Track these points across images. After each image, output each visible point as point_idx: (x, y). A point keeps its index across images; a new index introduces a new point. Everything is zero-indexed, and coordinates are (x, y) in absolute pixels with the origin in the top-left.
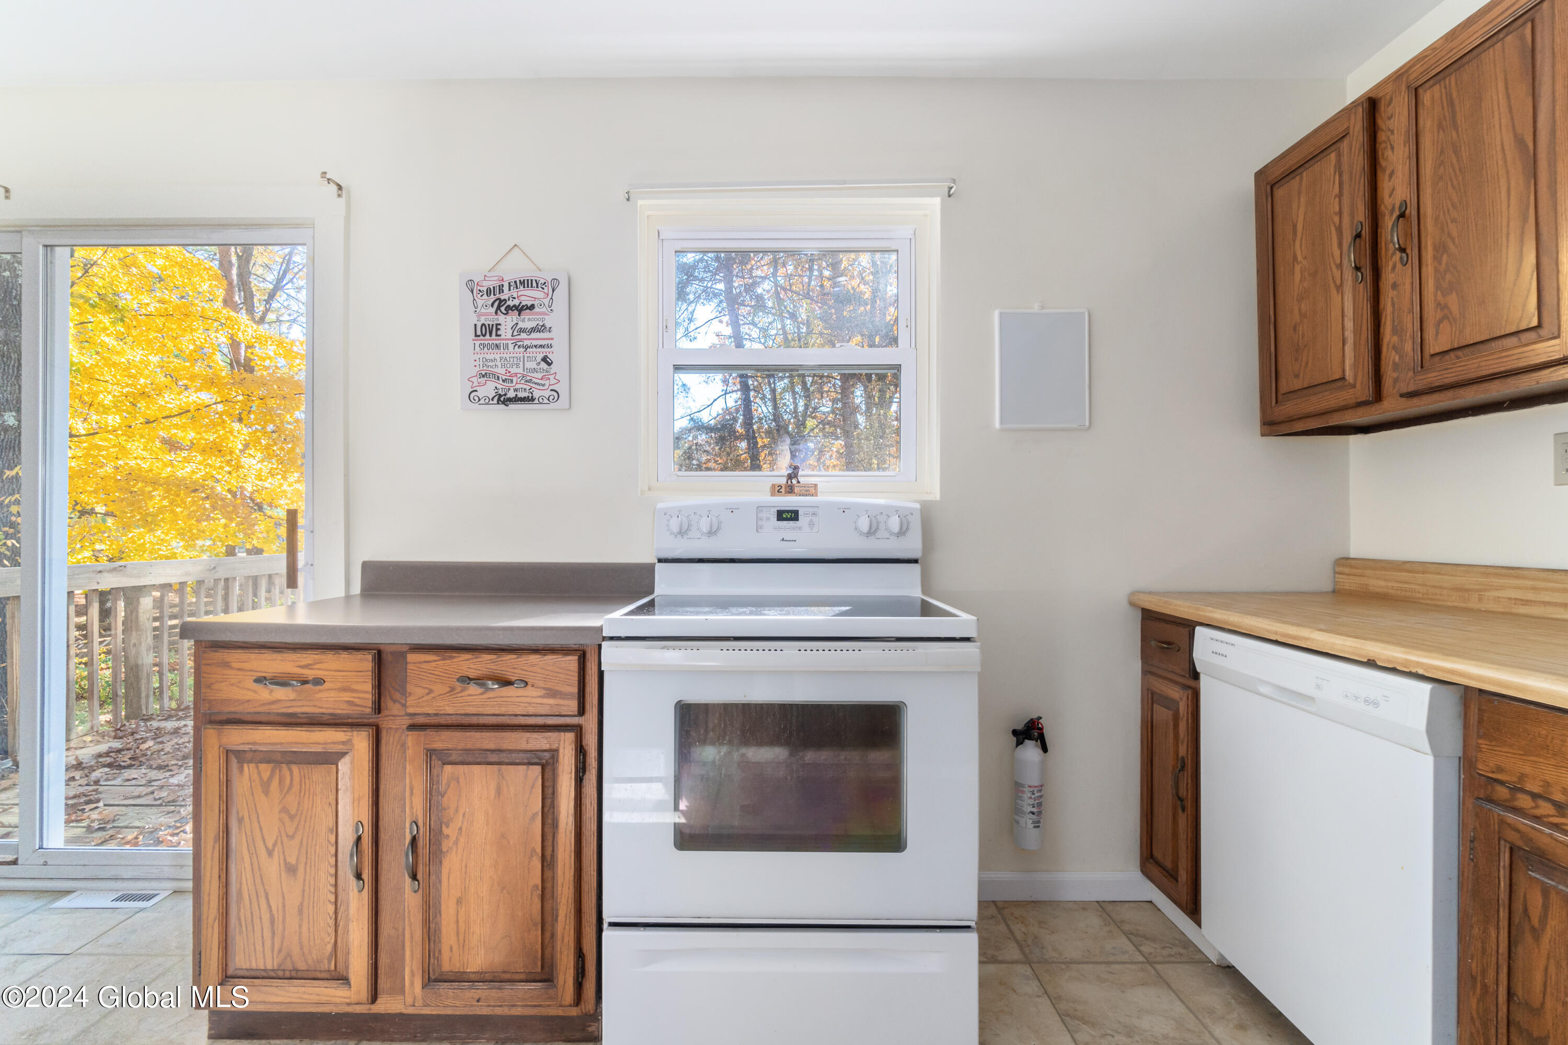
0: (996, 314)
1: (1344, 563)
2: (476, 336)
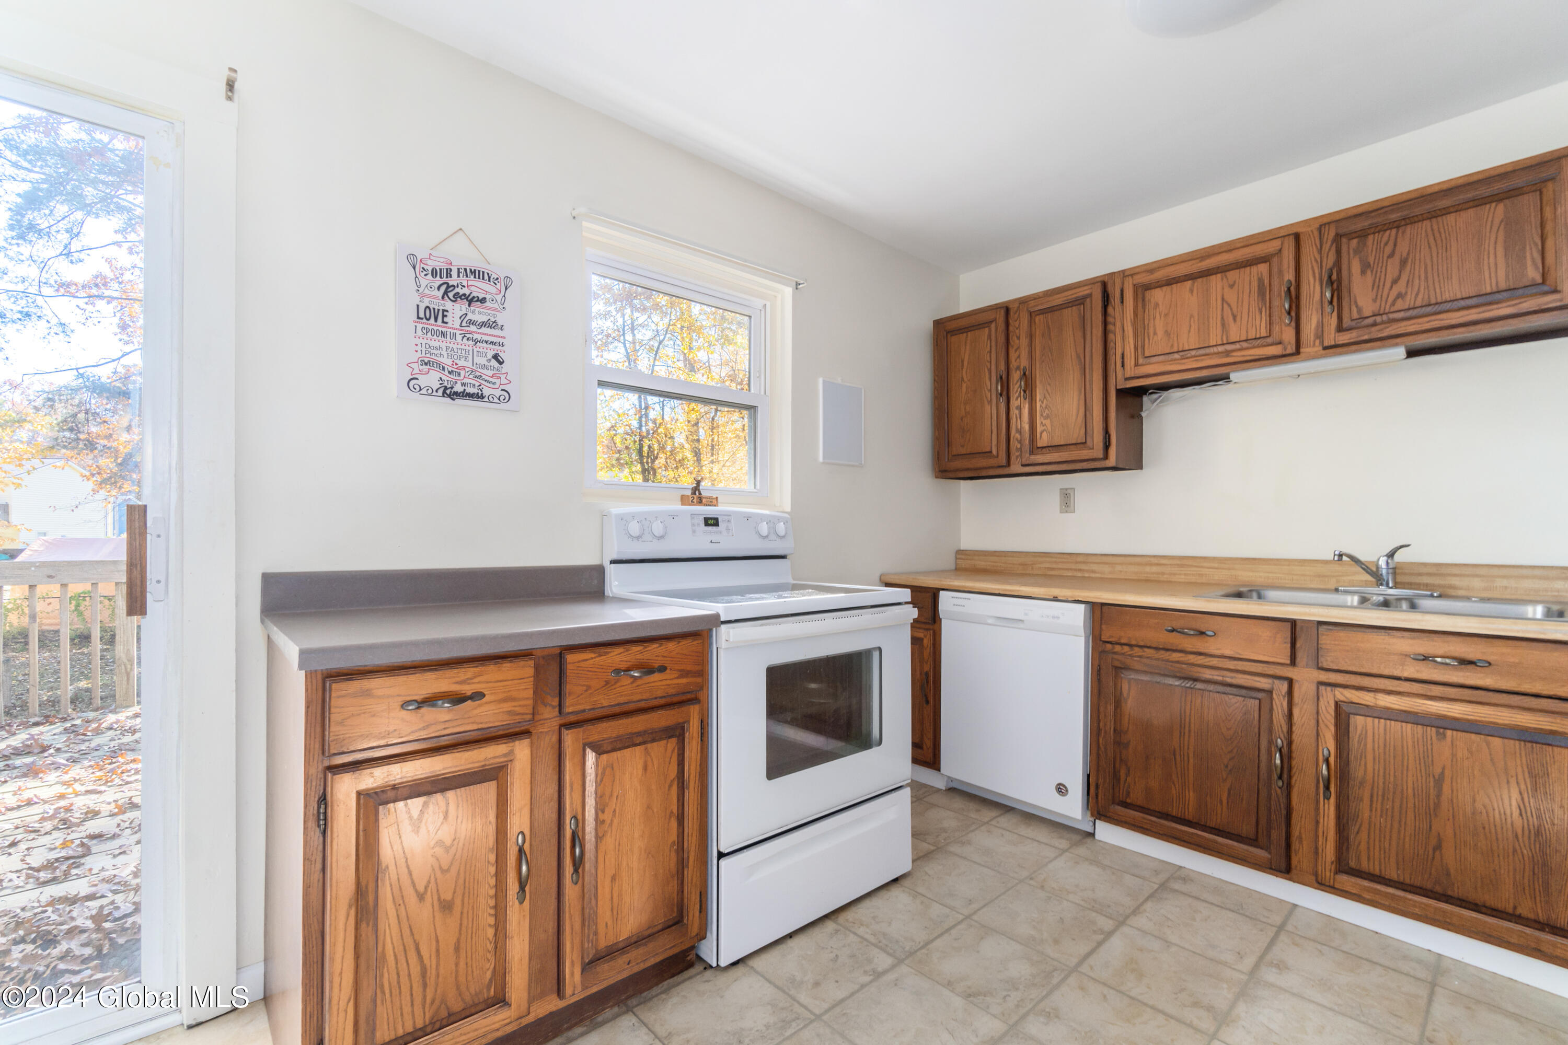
0: (821, 381)
1: (961, 554)
2: (419, 318)
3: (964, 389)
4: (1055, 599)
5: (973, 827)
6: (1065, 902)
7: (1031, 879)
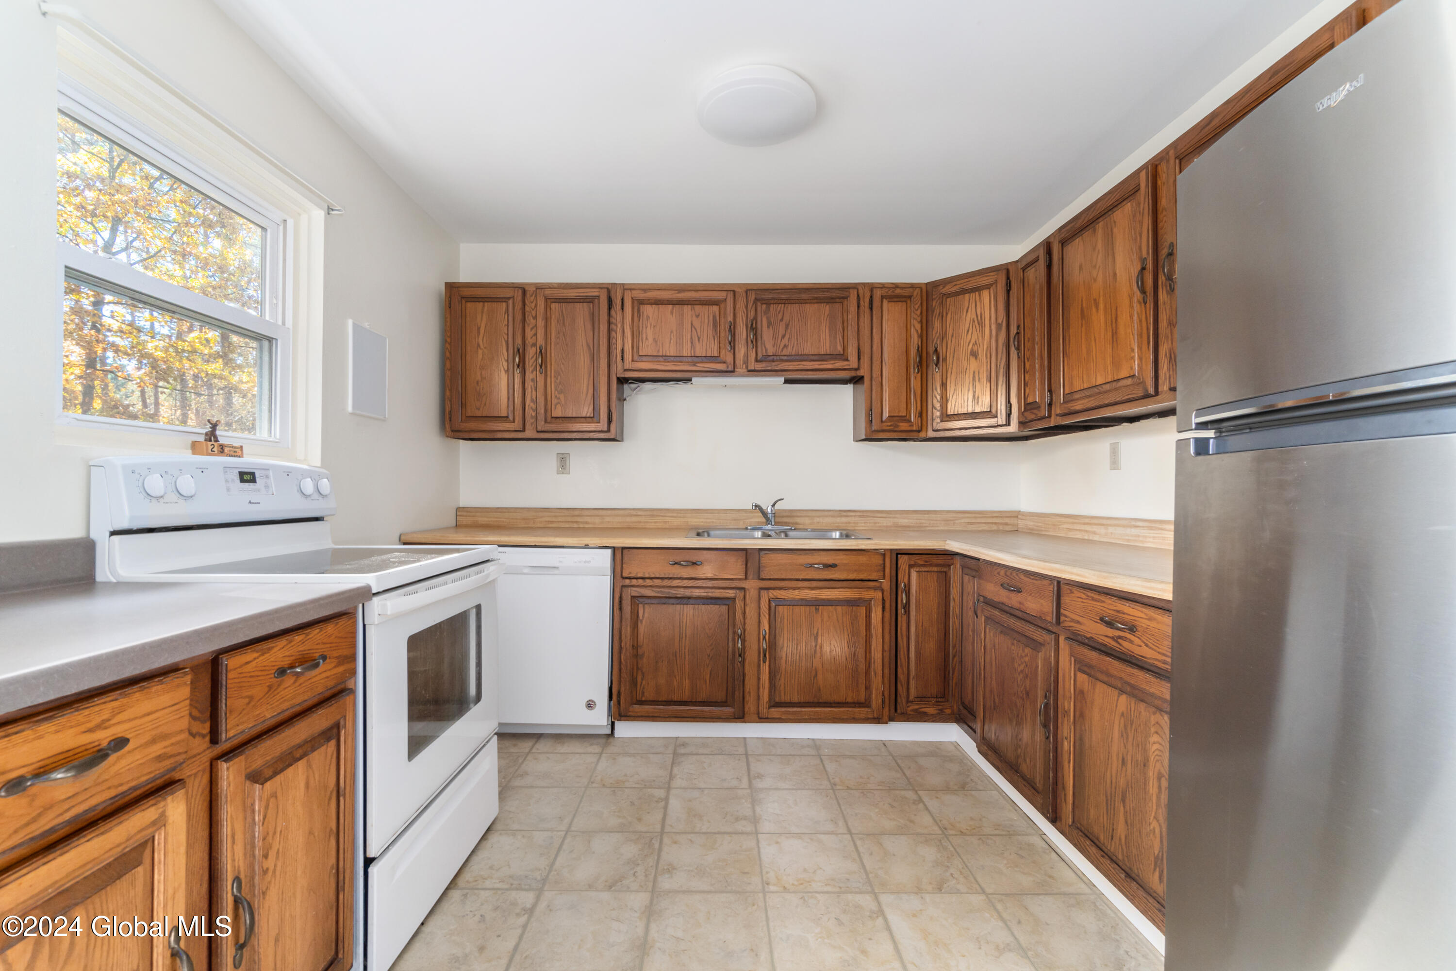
0: (350, 323)
1: (460, 511)
3: (480, 356)
4: (587, 547)
5: (520, 760)
6: (626, 790)
7: (592, 783)
